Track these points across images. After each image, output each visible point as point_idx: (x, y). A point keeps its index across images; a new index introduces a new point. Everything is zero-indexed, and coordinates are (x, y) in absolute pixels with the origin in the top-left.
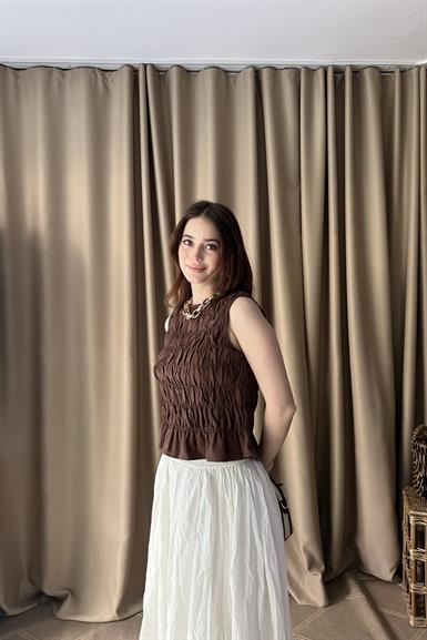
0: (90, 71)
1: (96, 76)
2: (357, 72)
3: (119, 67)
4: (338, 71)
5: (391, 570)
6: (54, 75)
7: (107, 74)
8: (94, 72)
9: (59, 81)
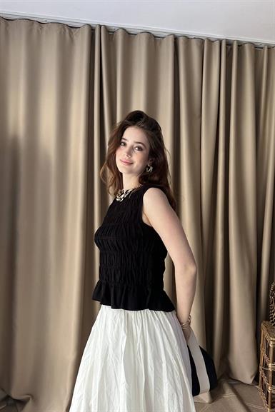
0: (61, 26)
1: (65, 31)
2: (241, 46)
3: (82, 25)
4: (229, 44)
5: (252, 377)
6: (35, 26)
7: (73, 30)
8: (63, 27)
9: (38, 31)
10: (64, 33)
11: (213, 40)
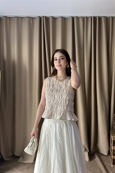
0: (29, 18)
1: (31, 20)
2: (100, 18)
3: (36, 17)
4: (95, 18)
5: (107, 152)
6: (19, 19)
7: (33, 19)
9: (21, 21)
11: (88, 17)
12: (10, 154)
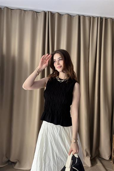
1: (34, 13)
2: (106, 19)
3: (41, 11)
4: (101, 19)
5: (109, 157)
6: (22, 12)
7: (37, 13)
8: (34, 12)
9: (24, 14)
10: (34, 14)
11: (95, 17)
12: (5, 159)
